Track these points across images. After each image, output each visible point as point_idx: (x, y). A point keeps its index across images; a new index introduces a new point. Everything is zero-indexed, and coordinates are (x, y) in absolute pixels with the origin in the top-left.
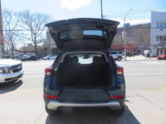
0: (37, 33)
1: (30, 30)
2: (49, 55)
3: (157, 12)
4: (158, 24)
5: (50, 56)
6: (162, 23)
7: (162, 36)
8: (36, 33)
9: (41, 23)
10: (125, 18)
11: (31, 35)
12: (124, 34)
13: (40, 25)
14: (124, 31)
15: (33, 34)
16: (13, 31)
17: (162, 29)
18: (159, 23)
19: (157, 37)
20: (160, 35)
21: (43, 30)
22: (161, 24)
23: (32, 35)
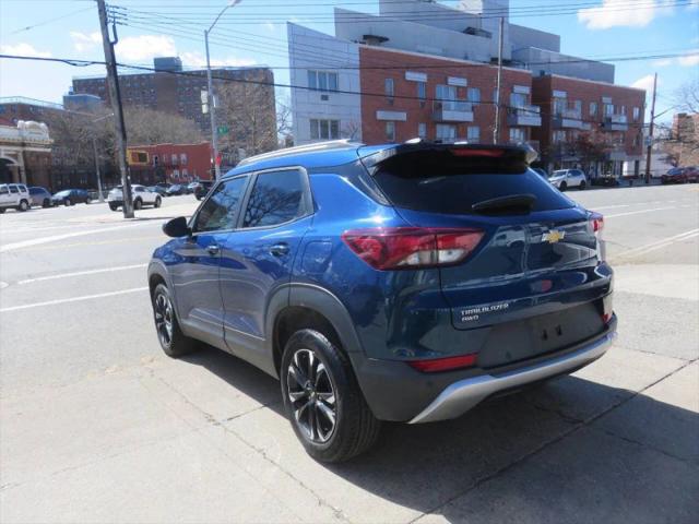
3: (306, 29)
4: (311, 74)
6: (324, 74)
7: (326, 121)
10: (206, 33)
12: (209, 104)
14: (207, 90)
17: (324, 94)
18: (315, 73)
19: (314, 122)
20: (319, 117)
22: (322, 75)
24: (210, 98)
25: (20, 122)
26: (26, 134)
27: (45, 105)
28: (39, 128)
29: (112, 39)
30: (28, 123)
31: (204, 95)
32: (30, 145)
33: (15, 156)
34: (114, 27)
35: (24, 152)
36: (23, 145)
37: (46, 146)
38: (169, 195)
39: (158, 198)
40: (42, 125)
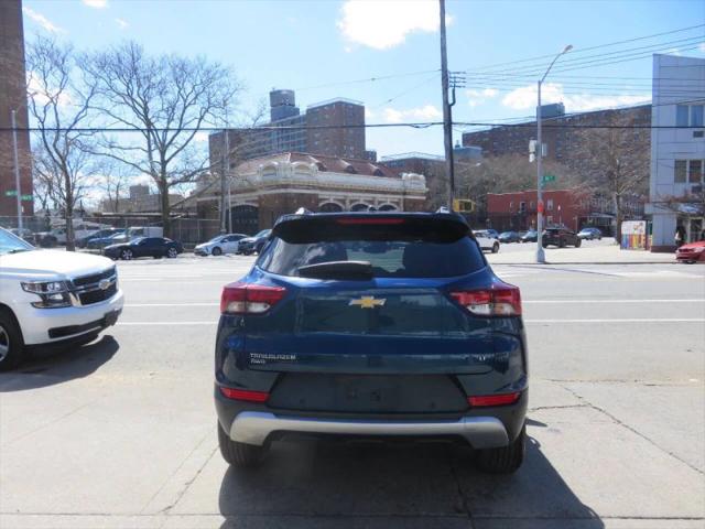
0: (170, 143)
1: (142, 130)
2: (220, 234)
4: (682, 109)
5: (222, 242)
7: (699, 162)
8: (167, 142)
9: (190, 99)
10: (540, 83)
11: (146, 149)
12: (536, 153)
13: (185, 108)
14: (535, 138)
15: (153, 147)
16: (72, 135)
17: (699, 130)
18: (687, 108)
19: (679, 165)
20: (689, 158)
21: (196, 130)
22: (697, 108)
23: (150, 151)
24: (537, 148)
25: (405, 175)
26: (408, 184)
27: (434, 158)
28: (418, 179)
29: (450, 101)
30: (410, 175)
31: (532, 144)
32: (409, 194)
33: (398, 203)
34: (454, 91)
35: (405, 200)
36: (405, 194)
37: (422, 194)
38: (525, 241)
39: (496, 244)
40: (422, 176)
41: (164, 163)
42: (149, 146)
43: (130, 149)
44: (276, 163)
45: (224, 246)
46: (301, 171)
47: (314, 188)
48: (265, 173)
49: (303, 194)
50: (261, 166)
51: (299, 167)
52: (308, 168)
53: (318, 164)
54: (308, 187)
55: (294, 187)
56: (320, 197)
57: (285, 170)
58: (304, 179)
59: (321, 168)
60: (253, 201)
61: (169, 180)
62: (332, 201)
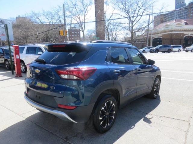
0: (134, 21)
1: (127, 18)
2: (146, 46)
5: (146, 49)
9: (140, 7)
11: (128, 23)
13: (139, 10)
16: (109, 21)
21: (142, 15)
41: (132, 27)
42: (129, 22)
43: (124, 23)
44: (169, 24)
45: (146, 50)
46: (178, 26)
47: (182, 31)
48: (165, 27)
49: (178, 33)
50: (164, 25)
51: (177, 24)
52: (181, 24)
53: (185, 23)
54: (180, 31)
55: (175, 31)
56: (185, 34)
57: (172, 25)
58: (179, 28)
59: (186, 24)
60: (160, 36)
61: (133, 32)
62: (189, 35)
